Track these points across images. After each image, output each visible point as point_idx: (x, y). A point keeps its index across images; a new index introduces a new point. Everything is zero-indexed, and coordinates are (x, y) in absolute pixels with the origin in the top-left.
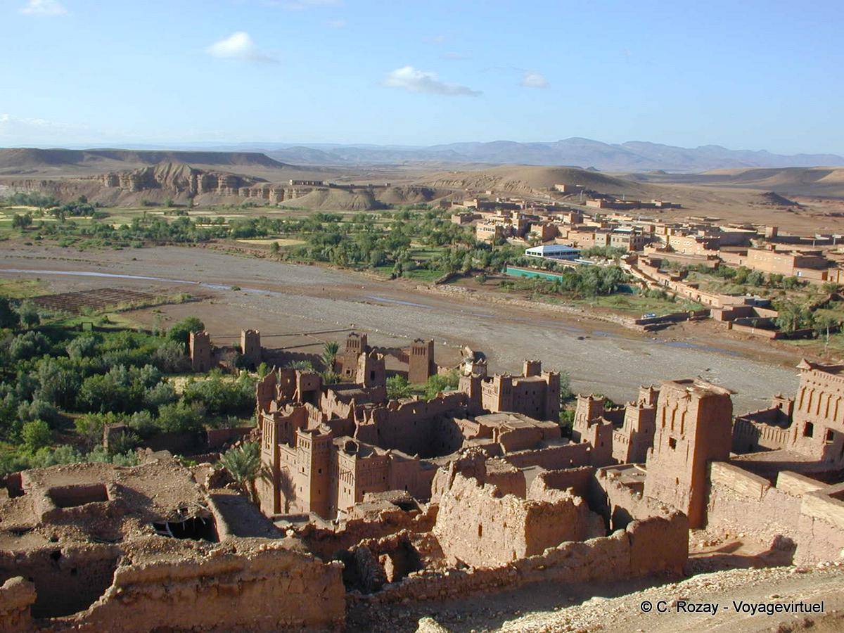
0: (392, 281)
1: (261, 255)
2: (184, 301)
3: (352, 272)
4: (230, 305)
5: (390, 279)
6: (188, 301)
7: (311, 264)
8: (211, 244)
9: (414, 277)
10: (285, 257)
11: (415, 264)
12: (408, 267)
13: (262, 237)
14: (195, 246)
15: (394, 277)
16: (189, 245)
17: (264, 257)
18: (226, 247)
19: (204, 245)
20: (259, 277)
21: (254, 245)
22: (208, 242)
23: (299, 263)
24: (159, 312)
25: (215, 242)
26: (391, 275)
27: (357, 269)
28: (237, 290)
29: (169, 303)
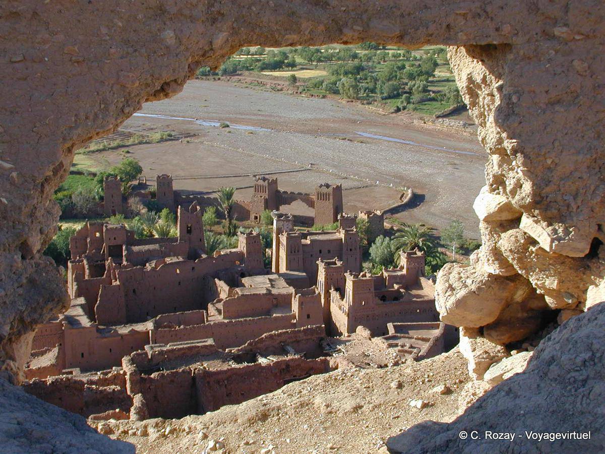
0: (394, 115)
1: (279, 87)
2: (162, 140)
3: (358, 105)
4: (205, 144)
5: (392, 113)
6: (166, 140)
7: (324, 97)
8: (237, 77)
9: (417, 110)
10: (300, 90)
11: (429, 95)
12: (419, 99)
13: (290, 68)
14: (219, 79)
15: (398, 110)
16: (215, 79)
17: (282, 90)
18: (249, 79)
19: (228, 78)
20: (260, 113)
21: (276, 78)
22: (233, 76)
23: (312, 95)
24: (128, 152)
25: (240, 75)
26: (396, 108)
27: (365, 102)
28: (225, 127)
29: (146, 143)
